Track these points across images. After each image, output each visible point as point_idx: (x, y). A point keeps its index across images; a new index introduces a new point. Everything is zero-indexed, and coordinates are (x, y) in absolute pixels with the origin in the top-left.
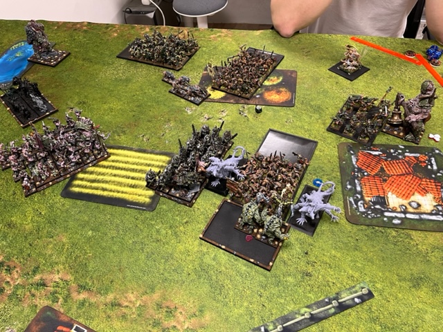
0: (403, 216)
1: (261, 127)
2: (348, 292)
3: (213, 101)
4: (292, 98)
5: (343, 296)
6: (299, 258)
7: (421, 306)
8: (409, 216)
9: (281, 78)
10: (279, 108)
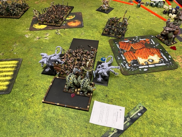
1: (69, 39)
2: (134, 111)
3: (40, 30)
4: (82, 24)
5: (131, 114)
6: (103, 99)
8: (150, 66)
9: (74, 16)
10: (76, 29)
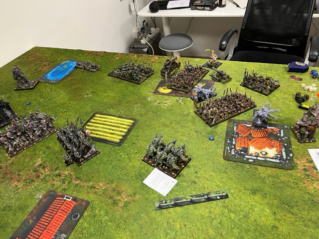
0: (255, 158)
2: (215, 193)
3: (163, 94)
5: (211, 194)
6: (192, 174)
7: (254, 203)
8: (258, 158)
9: (204, 84)
